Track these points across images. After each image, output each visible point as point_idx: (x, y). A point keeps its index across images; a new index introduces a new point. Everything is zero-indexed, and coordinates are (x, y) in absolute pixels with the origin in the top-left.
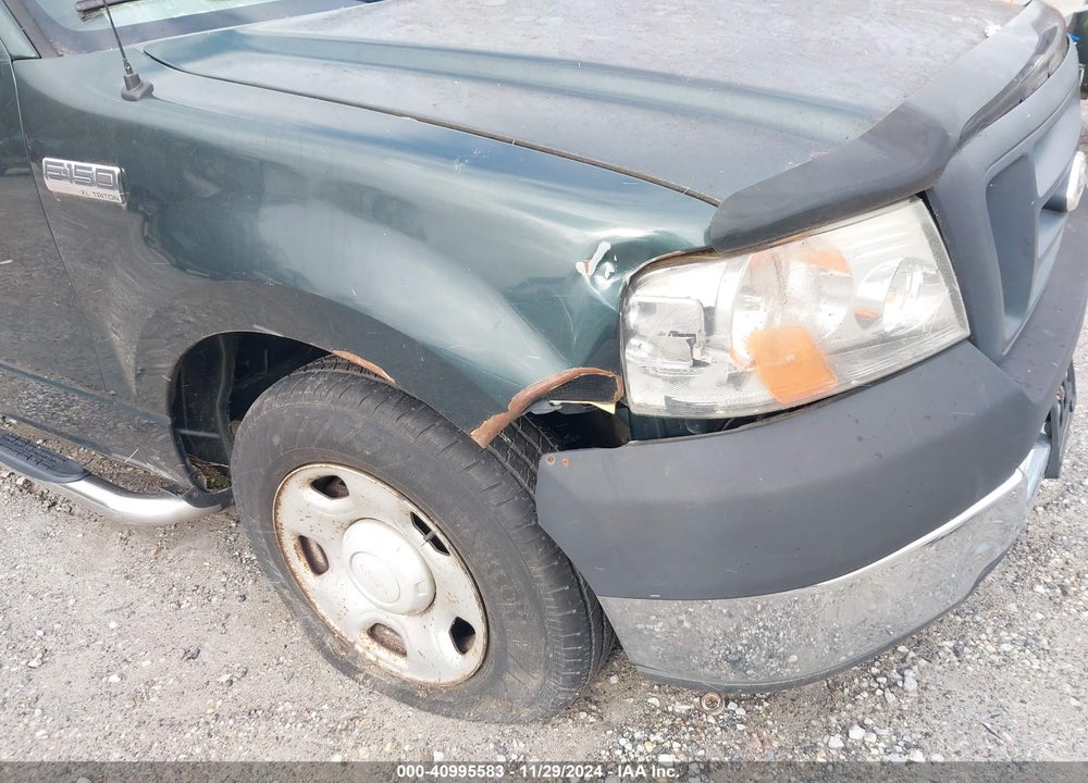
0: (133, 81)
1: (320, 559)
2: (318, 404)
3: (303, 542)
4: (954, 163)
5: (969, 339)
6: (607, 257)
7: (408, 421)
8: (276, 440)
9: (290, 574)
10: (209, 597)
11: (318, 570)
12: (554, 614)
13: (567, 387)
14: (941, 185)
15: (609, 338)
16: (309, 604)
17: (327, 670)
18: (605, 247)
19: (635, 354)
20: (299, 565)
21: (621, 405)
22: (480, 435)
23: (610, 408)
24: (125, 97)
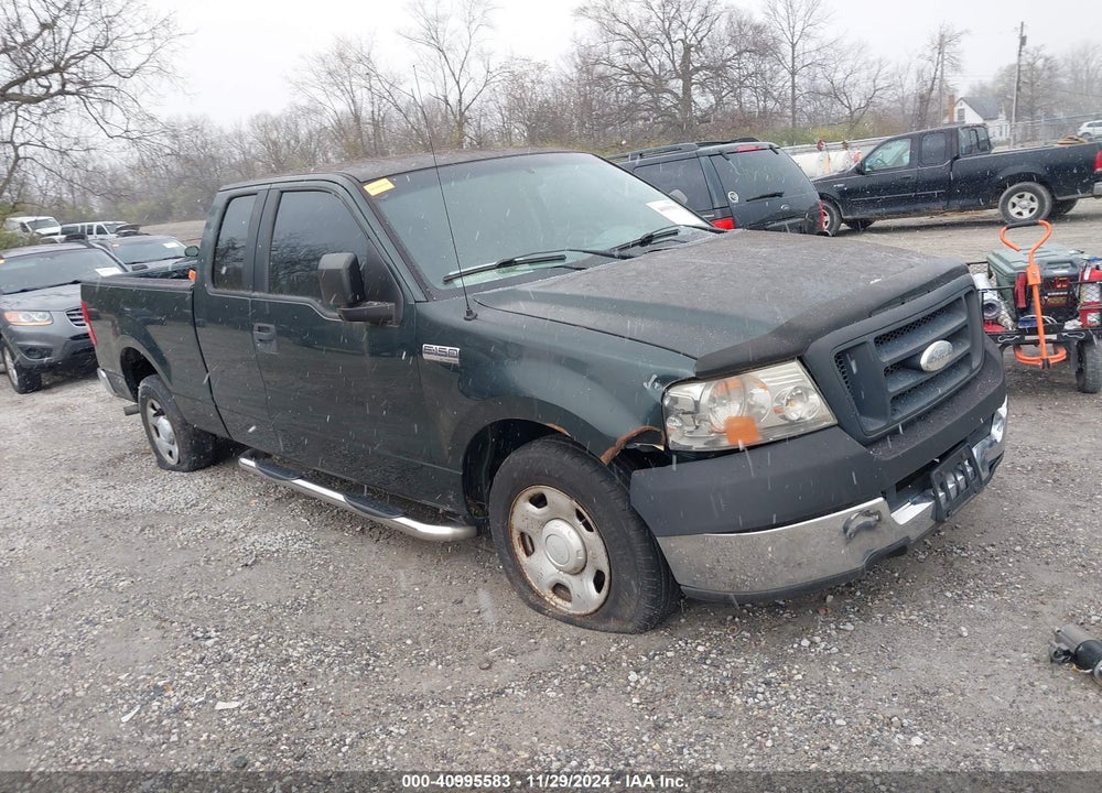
0: (469, 313)
1: (530, 549)
2: (536, 455)
3: (522, 535)
4: (814, 345)
5: (838, 425)
6: (656, 380)
7: (576, 460)
8: (515, 475)
9: (514, 556)
10: (467, 580)
11: (528, 554)
12: (641, 558)
13: (640, 436)
14: (808, 355)
15: (659, 414)
16: (522, 575)
17: (529, 611)
18: (655, 376)
19: (672, 424)
20: (520, 551)
21: (666, 447)
22: (605, 459)
23: (662, 448)
24: (465, 319)
